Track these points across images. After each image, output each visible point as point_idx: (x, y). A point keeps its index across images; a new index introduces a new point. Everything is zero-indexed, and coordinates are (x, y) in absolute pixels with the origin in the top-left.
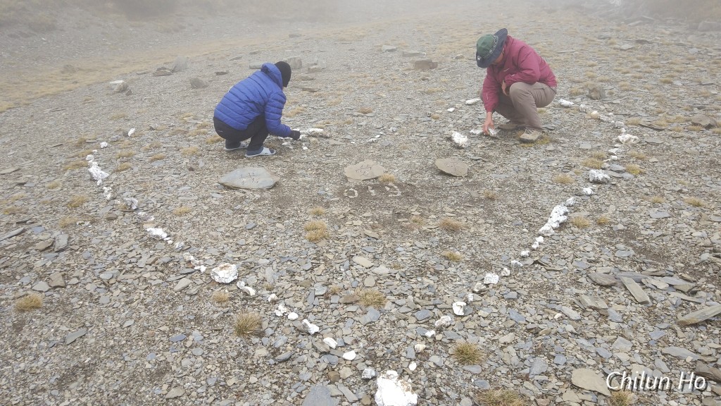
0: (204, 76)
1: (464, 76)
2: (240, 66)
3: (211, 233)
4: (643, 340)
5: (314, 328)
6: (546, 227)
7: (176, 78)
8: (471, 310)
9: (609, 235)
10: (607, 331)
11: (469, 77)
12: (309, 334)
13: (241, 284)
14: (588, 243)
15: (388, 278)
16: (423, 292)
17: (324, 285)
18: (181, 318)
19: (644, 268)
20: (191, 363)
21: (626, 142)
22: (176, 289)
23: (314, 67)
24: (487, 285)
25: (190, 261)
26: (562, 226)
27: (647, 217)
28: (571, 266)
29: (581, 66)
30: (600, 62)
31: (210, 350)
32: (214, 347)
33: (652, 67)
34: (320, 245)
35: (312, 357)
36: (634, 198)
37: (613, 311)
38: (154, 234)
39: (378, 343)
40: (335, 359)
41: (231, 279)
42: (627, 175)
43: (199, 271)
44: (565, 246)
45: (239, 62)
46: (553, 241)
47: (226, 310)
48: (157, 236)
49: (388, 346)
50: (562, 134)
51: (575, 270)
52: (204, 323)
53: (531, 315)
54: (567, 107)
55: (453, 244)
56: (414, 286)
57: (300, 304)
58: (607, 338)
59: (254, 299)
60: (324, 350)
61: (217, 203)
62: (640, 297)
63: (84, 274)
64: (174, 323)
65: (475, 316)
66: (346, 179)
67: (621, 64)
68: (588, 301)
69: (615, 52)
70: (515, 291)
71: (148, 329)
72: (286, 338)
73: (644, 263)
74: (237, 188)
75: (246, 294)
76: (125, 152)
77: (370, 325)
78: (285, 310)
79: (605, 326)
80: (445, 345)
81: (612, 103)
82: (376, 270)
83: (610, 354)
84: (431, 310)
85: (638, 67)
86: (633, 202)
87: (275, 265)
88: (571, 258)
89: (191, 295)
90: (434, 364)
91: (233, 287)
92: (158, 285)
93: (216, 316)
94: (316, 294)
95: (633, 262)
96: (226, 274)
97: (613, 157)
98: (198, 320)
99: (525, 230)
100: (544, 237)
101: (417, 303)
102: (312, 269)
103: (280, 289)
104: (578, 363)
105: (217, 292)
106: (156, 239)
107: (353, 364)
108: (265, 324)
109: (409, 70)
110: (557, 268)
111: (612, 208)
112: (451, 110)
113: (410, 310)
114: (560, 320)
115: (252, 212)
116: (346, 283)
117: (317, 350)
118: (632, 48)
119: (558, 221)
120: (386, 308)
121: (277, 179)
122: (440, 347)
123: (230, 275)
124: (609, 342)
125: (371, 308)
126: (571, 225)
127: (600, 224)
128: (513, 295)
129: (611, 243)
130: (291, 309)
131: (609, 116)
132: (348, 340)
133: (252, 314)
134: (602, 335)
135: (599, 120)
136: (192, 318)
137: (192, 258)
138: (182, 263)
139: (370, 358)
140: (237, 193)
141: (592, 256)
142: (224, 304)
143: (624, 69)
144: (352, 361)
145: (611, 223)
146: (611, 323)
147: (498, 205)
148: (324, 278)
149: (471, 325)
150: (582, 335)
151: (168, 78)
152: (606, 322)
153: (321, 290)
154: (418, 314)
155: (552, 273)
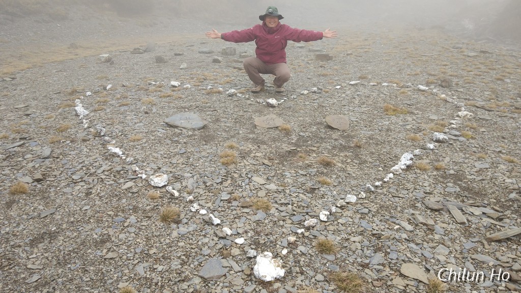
0: (166, 56)
1: (351, 66)
2: (192, 50)
3: (154, 154)
4: (458, 248)
5: (217, 221)
6: (396, 167)
7: (146, 56)
8: (332, 218)
9: (442, 177)
10: (432, 240)
11: (355, 67)
12: (213, 224)
13: (170, 188)
14: (426, 181)
15: (276, 192)
16: (300, 204)
17: (228, 194)
18: (124, 207)
19: (466, 200)
20: (126, 237)
21: (464, 117)
22: (123, 188)
23: (244, 54)
24: (348, 203)
25: (135, 171)
26: (409, 167)
27: (473, 168)
28: (411, 195)
29: (437, 65)
30: (452, 63)
31: (140, 229)
32: (144, 228)
33: (490, 69)
34: (230, 167)
35: (213, 240)
36: (465, 154)
37: (438, 228)
38: (113, 151)
39: (262, 234)
40: (228, 243)
41: (163, 184)
42: (461, 139)
43: (141, 178)
44: (409, 181)
45: (192, 48)
46: (400, 178)
47: (156, 204)
48: (115, 153)
49: (268, 237)
50: (417, 109)
51: (414, 198)
52: (140, 212)
53: (377, 225)
54: (423, 91)
55: (326, 175)
56: (294, 199)
57: (210, 205)
58: (431, 245)
59: (177, 198)
60: (221, 235)
61: (161, 135)
62: (460, 219)
63: (61, 174)
64: (118, 210)
65: (336, 222)
66: (255, 126)
67: (467, 65)
68: (421, 219)
69: (463, 57)
70: (367, 208)
71: (99, 213)
72: (195, 226)
73: (466, 197)
74: (176, 127)
75: (172, 195)
76: (102, 99)
77: (258, 222)
78: (198, 207)
79: (431, 236)
80: (310, 240)
81: (457, 91)
82: (267, 186)
83: (432, 256)
84: (303, 216)
85: (479, 68)
86: (464, 156)
87: (195, 177)
88: (412, 190)
89: (133, 193)
90: (301, 251)
91: (164, 190)
92: (111, 185)
93: (148, 207)
94: (222, 199)
95: (458, 196)
96: (159, 180)
97: (453, 125)
98: (135, 209)
99: (380, 169)
100: (394, 174)
101: (294, 211)
102: (221, 183)
103: (197, 194)
104: (407, 259)
105: (152, 192)
106: (114, 155)
107: (241, 247)
108: (182, 216)
109: (312, 60)
110: (400, 195)
111: (447, 159)
112: (338, 87)
113: (288, 214)
114: (397, 230)
115: (185, 143)
116: (245, 194)
117: (217, 236)
118: (476, 56)
119: (405, 164)
120: (271, 212)
121: (206, 123)
122: (306, 241)
123: (162, 181)
124: (433, 248)
125: (260, 211)
126: (415, 168)
127: (437, 169)
128: (366, 211)
129: (443, 182)
130: (202, 207)
131: (453, 99)
132: (240, 231)
133: (174, 208)
134: (428, 243)
135: (446, 101)
136: (131, 207)
137: (137, 169)
138: (130, 172)
139: (255, 244)
140: (176, 130)
141: (428, 189)
142: (155, 201)
143: (469, 69)
144: (241, 245)
145: (445, 169)
146: (436, 235)
147: (363, 151)
148: (229, 189)
149: (331, 228)
150: (413, 241)
151: (141, 55)
152: (432, 234)
153: (225, 196)
154: (294, 218)
155: (397, 199)
